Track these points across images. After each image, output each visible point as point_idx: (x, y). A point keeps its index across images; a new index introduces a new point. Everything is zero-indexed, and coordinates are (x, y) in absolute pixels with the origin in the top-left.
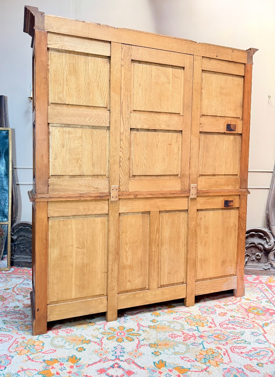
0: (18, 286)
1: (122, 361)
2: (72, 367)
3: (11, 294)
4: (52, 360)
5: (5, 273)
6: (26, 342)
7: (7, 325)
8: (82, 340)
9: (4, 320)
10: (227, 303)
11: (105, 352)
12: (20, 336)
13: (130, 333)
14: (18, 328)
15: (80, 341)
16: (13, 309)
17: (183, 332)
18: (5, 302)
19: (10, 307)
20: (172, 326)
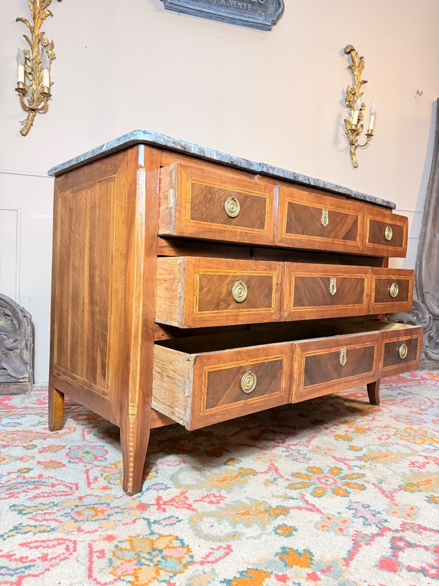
1: (397, 531)
2: (313, 577)
4: (244, 574)
6: (128, 547)
7: (30, 516)
8: (266, 511)
9: (14, 506)
11: (343, 522)
12: (95, 536)
13: (341, 475)
14: (72, 518)
15: (261, 513)
16: (18, 477)
19: (5, 474)
20: (393, 450)
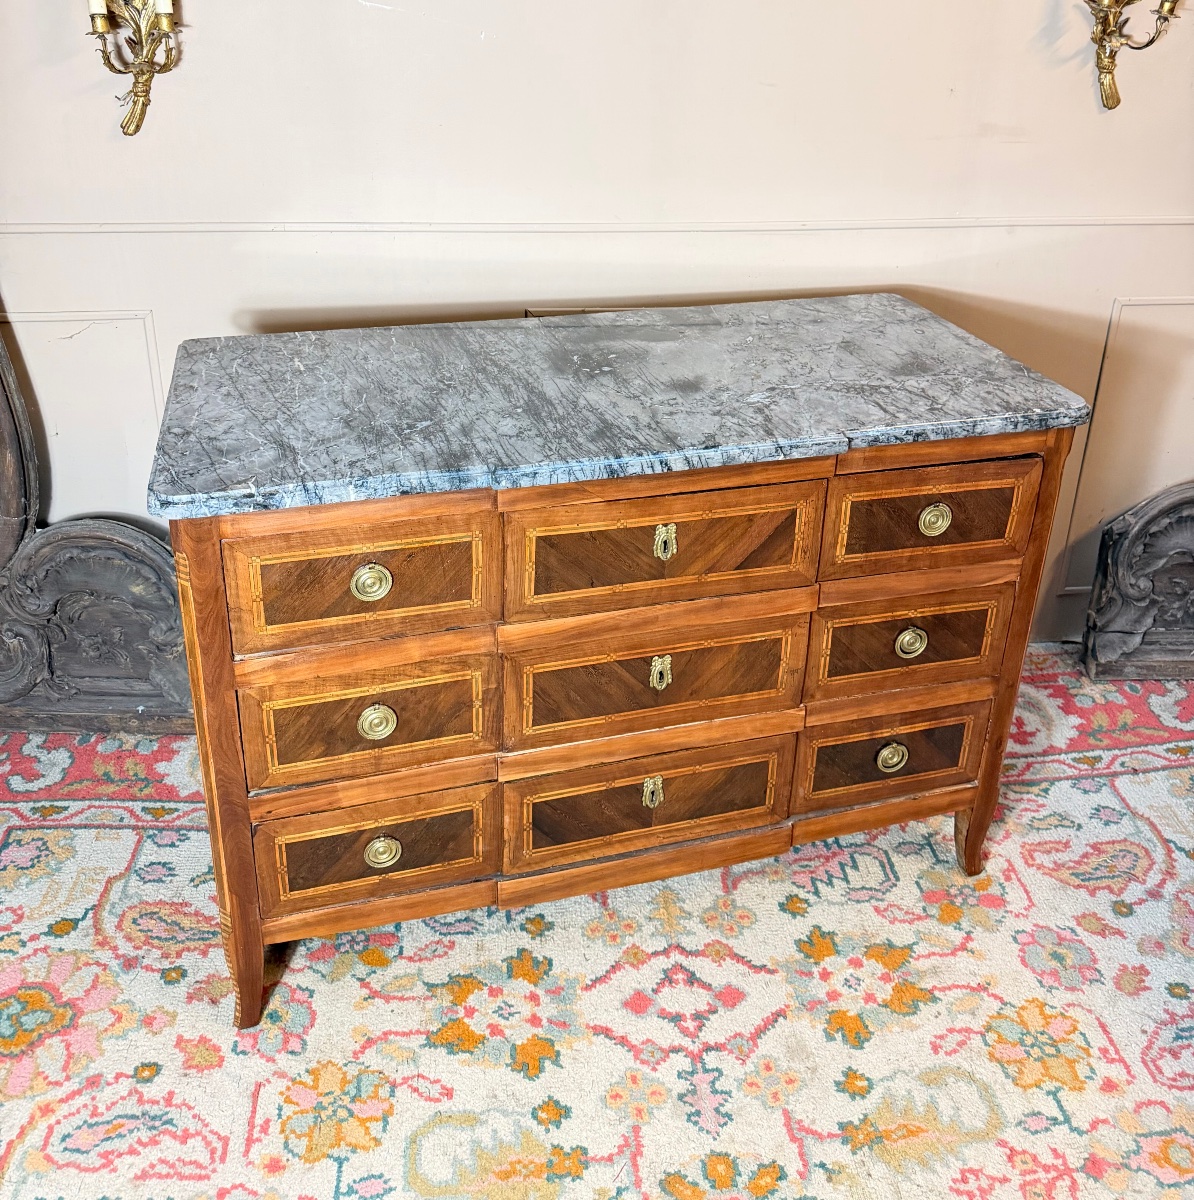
0: (114, 895)
3: (96, 969)
5: (27, 796)
10: (1121, 891)
16: (130, 1094)
17: (1002, 1144)
18: (71, 1038)
19: (110, 1077)
20: (945, 1106)
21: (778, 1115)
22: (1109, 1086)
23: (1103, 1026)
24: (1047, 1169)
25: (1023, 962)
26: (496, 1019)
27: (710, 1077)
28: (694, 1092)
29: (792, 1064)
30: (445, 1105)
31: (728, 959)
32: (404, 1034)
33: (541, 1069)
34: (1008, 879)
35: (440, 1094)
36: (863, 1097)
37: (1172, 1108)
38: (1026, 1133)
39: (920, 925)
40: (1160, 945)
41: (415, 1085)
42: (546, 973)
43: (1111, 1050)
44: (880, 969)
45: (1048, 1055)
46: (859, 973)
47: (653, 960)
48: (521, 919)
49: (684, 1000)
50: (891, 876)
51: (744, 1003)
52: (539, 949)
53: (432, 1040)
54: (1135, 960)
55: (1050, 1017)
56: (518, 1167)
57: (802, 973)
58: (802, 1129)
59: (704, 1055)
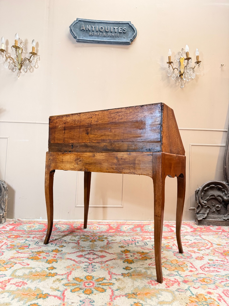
8: (38, 295)
10: (200, 248)
13: (100, 282)
15: (34, 295)
21: (108, 271)
22: (191, 271)
23: (191, 264)
24: (172, 281)
25: (174, 255)
26: (45, 256)
27: (93, 266)
28: (88, 267)
29: (113, 265)
30: (27, 266)
31: (104, 252)
32: (22, 257)
33: (53, 263)
34: (173, 246)
35: (27, 265)
36: (129, 270)
37: (206, 274)
38: (169, 277)
39: (151, 250)
40: (208, 255)
41: (22, 263)
42: (61, 252)
43: (193, 267)
44: (140, 255)
45: (177, 267)
46: (134, 255)
47: (86, 252)
48: (58, 245)
49: (91, 256)
50: (146, 245)
51: (105, 258)
52: (60, 249)
53: (28, 258)
54: (201, 256)
55: (179, 262)
56: (39, 275)
57: (120, 254)
58: (112, 273)
59: (93, 263)
